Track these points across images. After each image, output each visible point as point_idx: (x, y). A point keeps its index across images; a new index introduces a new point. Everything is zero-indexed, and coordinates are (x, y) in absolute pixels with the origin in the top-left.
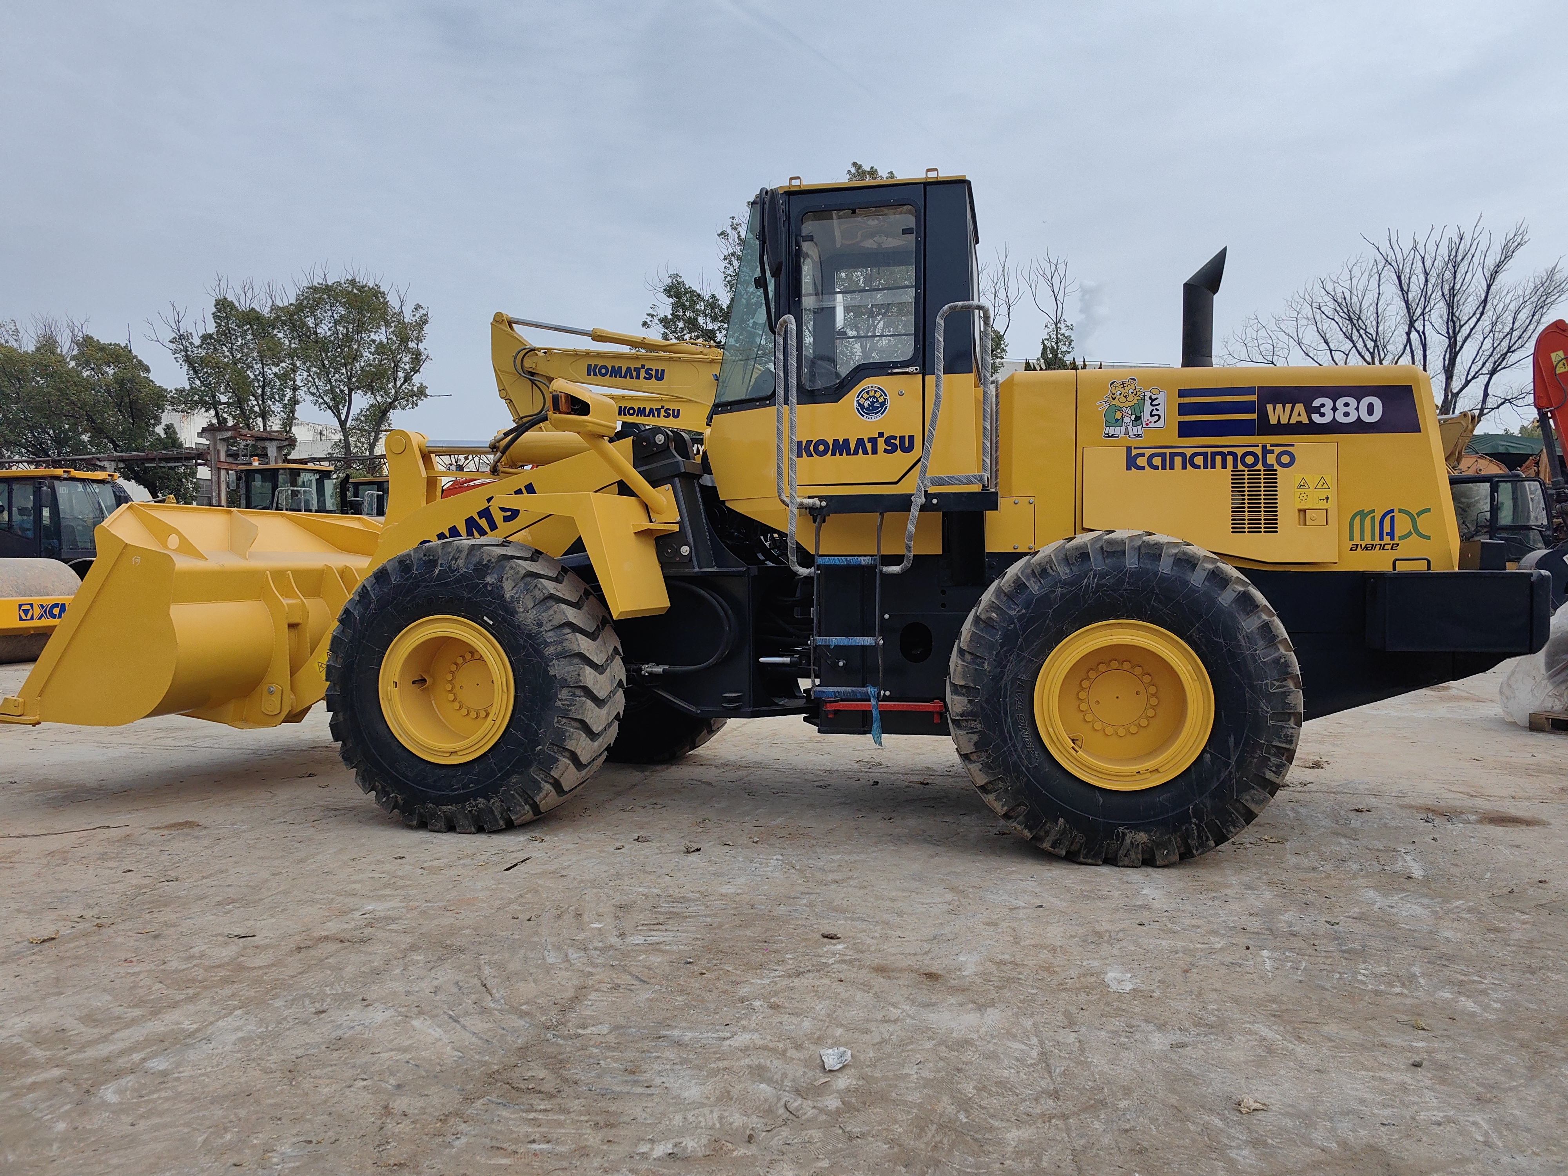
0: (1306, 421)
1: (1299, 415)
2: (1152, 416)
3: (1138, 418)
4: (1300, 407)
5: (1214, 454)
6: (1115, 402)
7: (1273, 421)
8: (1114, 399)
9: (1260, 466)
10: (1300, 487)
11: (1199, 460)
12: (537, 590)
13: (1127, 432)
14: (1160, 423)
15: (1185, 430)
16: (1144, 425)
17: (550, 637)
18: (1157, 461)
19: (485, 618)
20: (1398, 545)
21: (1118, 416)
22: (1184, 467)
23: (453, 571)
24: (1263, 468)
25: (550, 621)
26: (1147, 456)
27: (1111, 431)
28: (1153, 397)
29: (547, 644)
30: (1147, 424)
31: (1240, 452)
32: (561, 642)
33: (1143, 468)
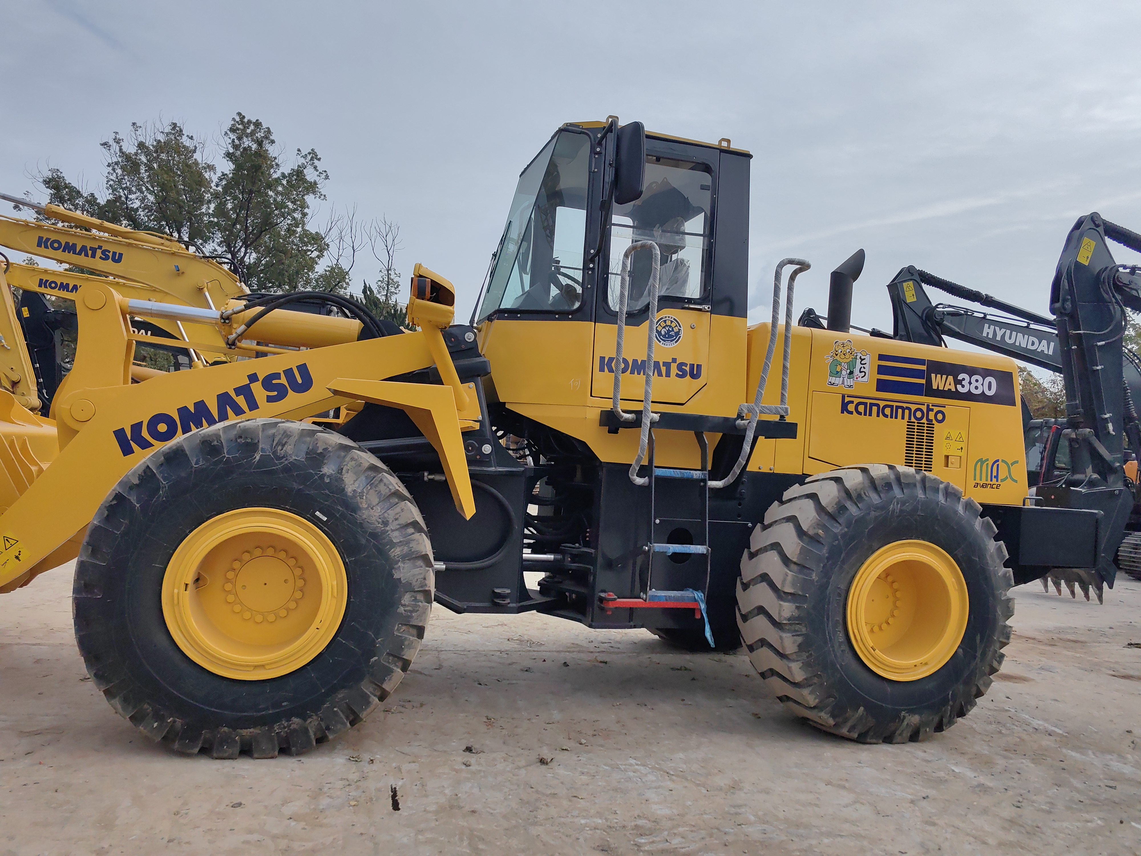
0: (954, 390)
1: (950, 385)
2: (861, 372)
3: (851, 373)
4: (951, 378)
5: (898, 407)
6: (837, 358)
7: (935, 387)
8: (837, 355)
9: (924, 420)
10: (947, 438)
11: (888, 411)
12: (382, 484)
13: (843, 383)
14: (865, 379)
15: (882, 386)
16: (855, 379)
17: (396, 536)
18: (861, 408)
19: (318, 513)
20: (1000, 485)
21: (838, 369)
22: (878, 416)
23: (279, 458)
24: (926, 422)
25: (396, 519)
26: (855, 403)
27: (833, 380)
28: (863, 357)
29: (393, 545)
30: (857, 378)
31: (913, 407)
32: (408, 543)
33: (851, 413)
